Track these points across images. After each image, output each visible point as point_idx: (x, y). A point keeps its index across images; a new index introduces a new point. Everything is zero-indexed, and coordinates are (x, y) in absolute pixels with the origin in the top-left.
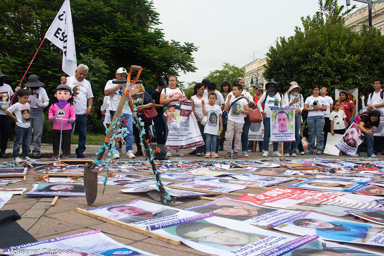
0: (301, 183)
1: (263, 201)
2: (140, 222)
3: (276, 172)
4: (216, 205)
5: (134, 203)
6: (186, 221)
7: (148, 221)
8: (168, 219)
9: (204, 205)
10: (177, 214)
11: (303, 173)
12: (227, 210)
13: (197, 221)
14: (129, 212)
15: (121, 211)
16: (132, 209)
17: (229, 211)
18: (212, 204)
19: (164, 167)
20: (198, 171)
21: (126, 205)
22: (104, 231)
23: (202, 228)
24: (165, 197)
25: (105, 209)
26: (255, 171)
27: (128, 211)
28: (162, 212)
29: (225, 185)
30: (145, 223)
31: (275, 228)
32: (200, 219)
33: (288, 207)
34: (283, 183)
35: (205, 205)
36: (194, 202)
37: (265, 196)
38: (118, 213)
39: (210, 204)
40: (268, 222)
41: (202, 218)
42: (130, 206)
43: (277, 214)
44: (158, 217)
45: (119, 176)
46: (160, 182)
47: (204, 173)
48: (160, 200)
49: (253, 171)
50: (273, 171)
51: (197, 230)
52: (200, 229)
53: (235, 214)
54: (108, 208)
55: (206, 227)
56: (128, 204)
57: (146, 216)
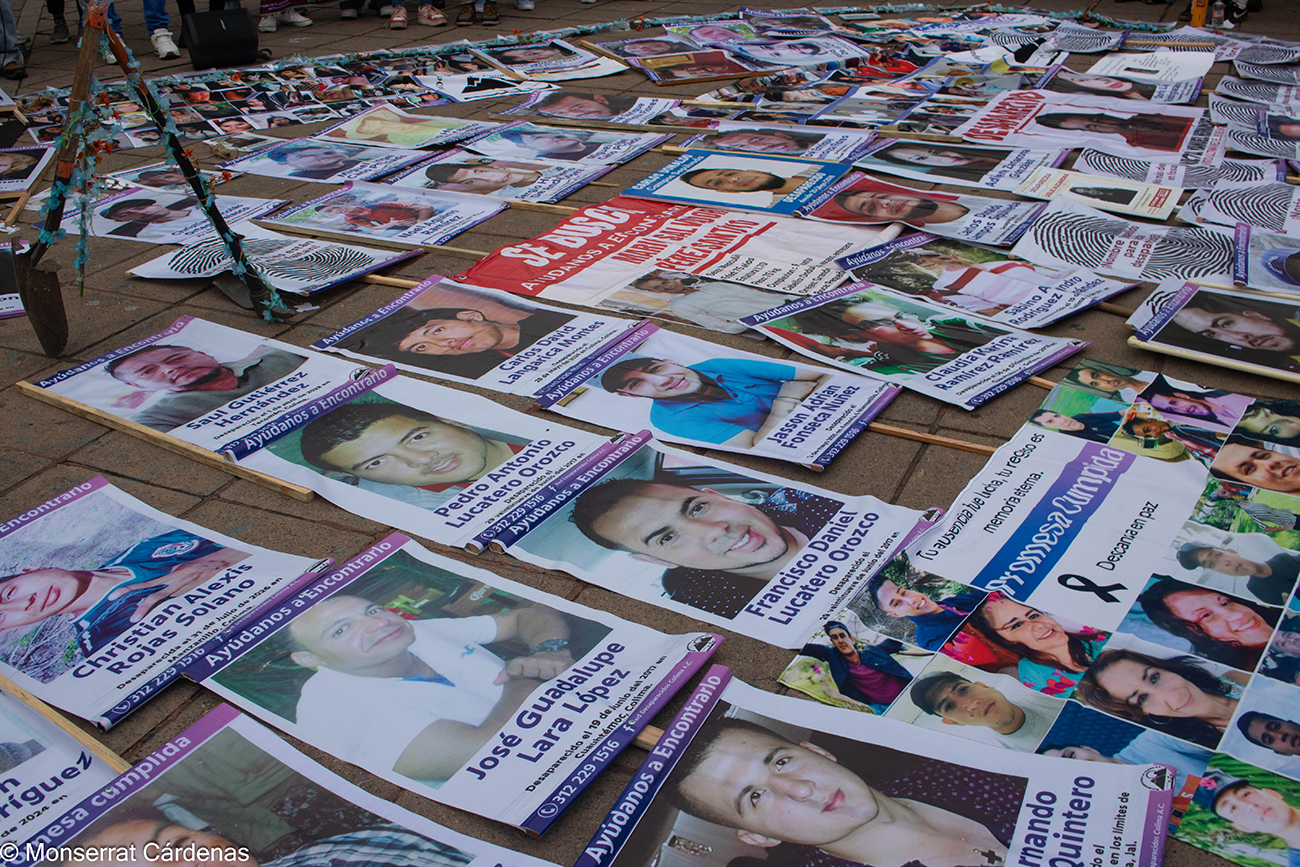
0: (666, 175)
1: (541, 277)
2: (205, 417)
3: (607, 103)
4: (409, 308)
5: (180, 329)
6: (325, 408)
7: (225, 408)
8: (277, 392)
9: (377, 316)
10: (302, 369)
11: (687, 105)
12: (439, 330)
13: (356, 401)
14: (170, 376)
15: (147, 372)
16: (178, 357)
17: (444, 334)
18: (400, 305)
19: (256, 101)
20: (363, 122)
21: (158, 343)
22: (116, 470)
23: (368, 424)
24: (266, 303)
25: (100, 368)
26: (542, 101)
27: (165, 369)
28: (262, 361)
29: (444, 199)
30: (220, 421)
31: (554, 408)
32: (364, 390)
33: (605, 301)
34: (616, 168)
35: (379, 313)
36: (350, 299)
37: (553, 248)
38: (141, 382)
39: (396, 308)
40: (539, 380)
41: (369, 388)
42: (169, 346)
43: (568, 337)
44: (250, 386)
45: (117, 183)
46: (244, 264)
47: (385, 131)
48: (252, 306)
49: (537, 101)
50: (596, 101)
51: (355, 435)
52: (365, 426)
53: (459, 348)
54: (107, 363)
55: (379, 419)
56: (164, 336)
57: (218, 385)
